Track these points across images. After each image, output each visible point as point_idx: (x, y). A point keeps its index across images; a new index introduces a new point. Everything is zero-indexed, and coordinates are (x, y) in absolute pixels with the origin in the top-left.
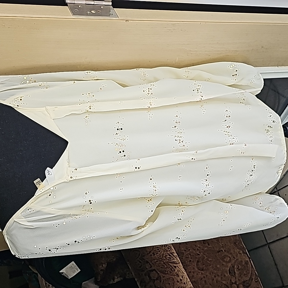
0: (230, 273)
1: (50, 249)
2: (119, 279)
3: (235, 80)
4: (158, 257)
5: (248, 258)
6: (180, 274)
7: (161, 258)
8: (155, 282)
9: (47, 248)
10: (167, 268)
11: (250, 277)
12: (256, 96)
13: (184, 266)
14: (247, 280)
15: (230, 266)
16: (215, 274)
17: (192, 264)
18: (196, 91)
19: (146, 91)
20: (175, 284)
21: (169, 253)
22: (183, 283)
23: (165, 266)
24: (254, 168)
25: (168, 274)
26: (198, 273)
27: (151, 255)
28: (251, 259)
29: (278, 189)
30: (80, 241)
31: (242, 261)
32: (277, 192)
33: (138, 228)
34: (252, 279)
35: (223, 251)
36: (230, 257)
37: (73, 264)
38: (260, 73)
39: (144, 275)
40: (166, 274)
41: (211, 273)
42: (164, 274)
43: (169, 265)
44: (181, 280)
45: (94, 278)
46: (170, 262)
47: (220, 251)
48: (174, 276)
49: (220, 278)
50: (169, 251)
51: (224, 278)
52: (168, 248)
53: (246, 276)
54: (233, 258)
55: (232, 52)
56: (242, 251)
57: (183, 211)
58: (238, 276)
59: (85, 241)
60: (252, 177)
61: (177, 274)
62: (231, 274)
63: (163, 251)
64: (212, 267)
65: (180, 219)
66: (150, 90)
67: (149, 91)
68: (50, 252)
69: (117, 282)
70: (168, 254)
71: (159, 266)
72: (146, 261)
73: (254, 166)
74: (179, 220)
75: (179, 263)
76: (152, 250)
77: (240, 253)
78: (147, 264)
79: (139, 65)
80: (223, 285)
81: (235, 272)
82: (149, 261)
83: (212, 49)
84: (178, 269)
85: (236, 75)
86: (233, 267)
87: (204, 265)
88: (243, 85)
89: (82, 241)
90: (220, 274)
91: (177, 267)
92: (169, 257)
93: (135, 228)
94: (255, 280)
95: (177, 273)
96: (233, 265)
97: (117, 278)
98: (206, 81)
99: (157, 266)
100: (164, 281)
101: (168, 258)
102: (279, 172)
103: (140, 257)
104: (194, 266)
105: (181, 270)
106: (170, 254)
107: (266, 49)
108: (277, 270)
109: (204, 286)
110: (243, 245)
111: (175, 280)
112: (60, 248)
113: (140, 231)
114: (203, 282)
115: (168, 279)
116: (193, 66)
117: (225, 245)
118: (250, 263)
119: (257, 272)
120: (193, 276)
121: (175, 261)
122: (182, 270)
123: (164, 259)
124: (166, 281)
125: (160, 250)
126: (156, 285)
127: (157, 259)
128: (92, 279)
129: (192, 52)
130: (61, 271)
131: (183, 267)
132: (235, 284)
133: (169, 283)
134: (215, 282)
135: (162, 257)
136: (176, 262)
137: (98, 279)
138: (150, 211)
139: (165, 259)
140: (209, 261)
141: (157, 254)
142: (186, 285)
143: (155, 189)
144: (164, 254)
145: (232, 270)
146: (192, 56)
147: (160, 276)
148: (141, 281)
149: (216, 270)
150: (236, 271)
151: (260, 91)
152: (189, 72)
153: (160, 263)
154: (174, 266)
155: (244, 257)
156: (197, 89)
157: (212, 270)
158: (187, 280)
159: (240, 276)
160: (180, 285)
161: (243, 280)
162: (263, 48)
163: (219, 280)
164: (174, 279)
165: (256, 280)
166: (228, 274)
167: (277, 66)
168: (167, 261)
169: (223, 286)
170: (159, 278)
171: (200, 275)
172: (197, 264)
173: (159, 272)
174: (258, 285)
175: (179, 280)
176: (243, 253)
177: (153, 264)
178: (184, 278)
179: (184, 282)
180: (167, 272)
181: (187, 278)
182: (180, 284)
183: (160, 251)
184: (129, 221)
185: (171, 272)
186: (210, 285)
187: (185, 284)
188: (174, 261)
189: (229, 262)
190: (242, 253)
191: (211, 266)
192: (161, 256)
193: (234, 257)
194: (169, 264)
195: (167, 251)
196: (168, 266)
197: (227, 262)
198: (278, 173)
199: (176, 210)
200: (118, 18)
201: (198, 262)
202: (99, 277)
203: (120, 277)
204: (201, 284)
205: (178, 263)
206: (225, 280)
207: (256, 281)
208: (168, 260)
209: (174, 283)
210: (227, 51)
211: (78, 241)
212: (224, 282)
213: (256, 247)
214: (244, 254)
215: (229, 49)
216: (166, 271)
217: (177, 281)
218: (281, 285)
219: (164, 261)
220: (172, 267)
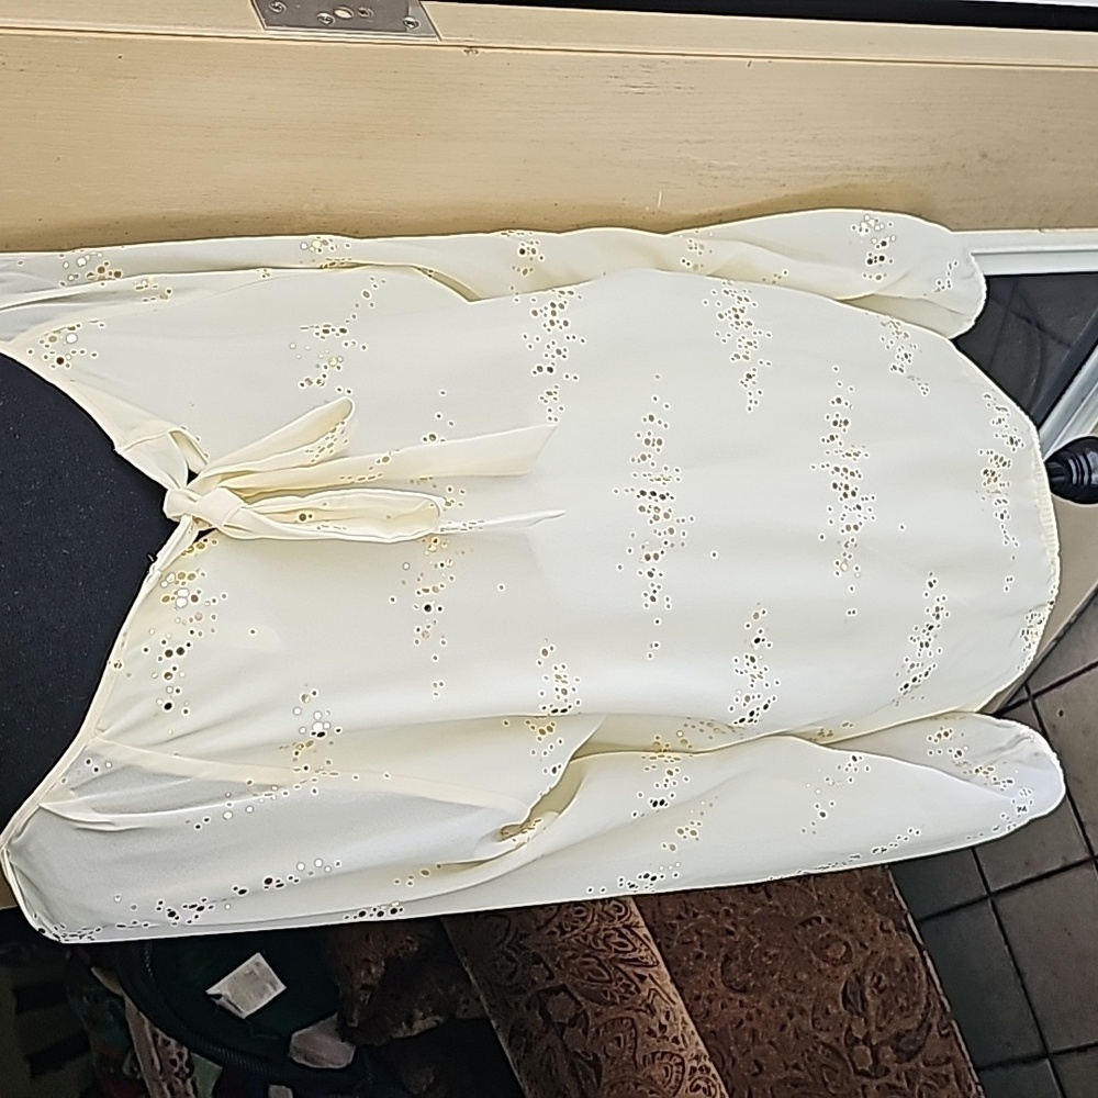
0: (846, 1000)
1: (173, 910)
2: (430, 1023)
3: (879, 278)
4: (578, 941)
5: (915, 947)
6: (661, 1006)
7: (587, 943)
8: (566, 1032)
9: (161, 903)
10: (610, 981)
11: (920, 1017)
12: (955, 341)
13: (676, 973)
14: (908, 1031)
15: (849, 978)
16: (790, 1004)
17: (704, 968)
18: (730, 318)
19: (545, 311)
20: (639, 1040)
21: (619, 925)
22: (670, 1039)
23: (603, 975)
24: (938, 617)
25: (614, 1004)
26: (727, 1002)
27: (553, 933)
28: (925, 953)
29: (1033, 692)
30: (284, 878)
31: (891, 960)
32: (1030, 703)
33: (504, 833)
34: (930, 1026)
35: (823, 920)
36: (846, 944)
37: (258, 964)
38: (974, 255)
39: (522, 1005)
40: (606, 1004)
41: (777, 1003)
42: (599, 1003)
43: (621, 970)
44: (663, 1027)
45: (335, 1017)
46: (622, 961)
47: (809, 922)
48: (637, 1011)
49: (810, 1022)
50: (620, 918)
51: (823, 1022)
52: (615, 906)
53: (907, 1017)
54: (859, 948)
55: (868, 173)
56: (894, 921)
57: (670, 773)
58: (877, 1014)
59: (306, 881)
60: (929, 650)
61: (648, 1006)
62: (849, 1006)
63: (596, 917)
64: (780, 980)
65: (662, 803)
66: (557, 309)
67: (554, 313)
68: (173, 919)
69: (421, 1034)
70: (614, 929)
71: (582, 976)
72: (534, 954)
73: (937, 609)
74: (658, 806)
75: (658, 962)
76: (555, 917)
77: (885, 927)
78: (536, 966)
79: (514, 219)
80: (821, 1046)
81: (864, 1000)
82: (544, 957)
83: (794, 159)
84: (654, 986)
85: (882, 258)
86: (859, 980)
87: (750, 971)
88: (906, 299)
89: (293, 880)
90: (808, 1007)
91: (648, 979)
92: (619, 940)
93: (490, 834)
94: (940, 1032)
95: (649, 1001)
96: (858, 973)
97: (424, 1017)
98: (768, 284)
99: (573, 974)
100: (598, 1031)
101: (614, 947)
102: (1031, 630)
103: (509, 939)
104: (712, 975)
105: (664, 992)
106: (624, 931)
107: (999, 162)
108: (1022, 992)
109: (748, 1051)
110: (896, 898)
111: (640, 1027)
112: (211, 907)
113: (509, 843)
114: (747, 1037)
115: (613, 1024)
116: (721, 222)
117: (831, 896)
118: (921, 965)
119: (949, 1003)
120: (708, 1013)
121: (642, 958)
122: (666, 989)
123: (602, 947)
124: (606, 1030)
125: (584, 915)
126: (569, 1046)
127: (574, 949)
128: (329, 1019)
129: (715, 173)
130: (212, 991)
131: (673, 980)
132: (865, 1044)
133: (618, 1039)
134: (792, 1036)
135: (594, 940)
136: (645, 960)
137: (353, 1021)
138: (546, 771)
139: (604, 948)
140: (770, 958)
141: (573, 928)
142: (682, 1045)
143: (564, 686)
144: (599, 930)
145: (854, 994)
146: (716, 187)
147: (585, 1013)
148: (513, 1030)
149: (794, 991)
150: (869, 997)
151: (973, 323)
152: (702, 247)
153: (587, 963)
154: (637, 975)
155: (901, 945)
156: (735, 310)
157: (778, 992)
158: (684, 1028)
159: (885, 1014)
160: (659, 1047)
161: (894, 1031)
162: (985, 160)
163: (805, 1029)
164: (637, 1022)
165: (945, 1028)
166: (838, 1008)
167: (1040, 229)
168: (613, 955)
169: (820, 1052)
170: (579, 1019)
171: (733, 1011)
172: (722, 967)
173: (582, 995)
174: (952, 1048)
175: (653, 1027)
176: (896, 930)
177: (558, 966)
178: (675, 1019)
179: (675, 1035)
180: (612, 995)
181: (684, 1022)
182: (658, 1041)
183: (583, 919)
184: (472, 806)
185: (627, 999)
186: (771, 1047)
187: (678, 1043)
188: (635, 955)
189: (845, 963)
190: (894, 930)
191: (775, 977)
192: (590, 937)
193: (862, 945)
194: (617, 968)
195: (614, 918)
196: (615, 974)
197: (835, 963)
198: (1029, 636)
199: (647, 769)
200: (437, 39)
201: (727, 959)
202: (355, 1016)
203: (434, 1013)
204: (736, 1044)
205: (650, 963)
206: (828, 1030)
207: (944, 1032)
208: (616, 951)
209: (636, 1039)
210: (848, 168)
211: (278, 881)
212: (824, 1037)
213: (944, 908)
214: (902, 933)
215: (857, 162)
216: (606, 995)
217: (647, 1030)
218: (1037, 1049)
219: (602, 958)
220: (629, 978)
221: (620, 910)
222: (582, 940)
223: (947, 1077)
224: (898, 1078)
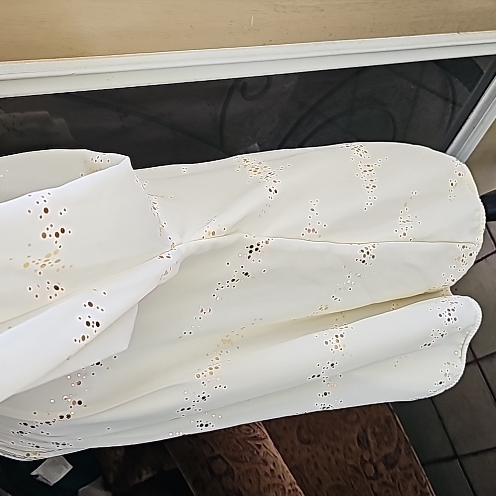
0: (359, 442)
2: (150, 475)
5: (390, 411)
6: (270, 460)
8: (223, 479)
10: (243, 450)
11: (395, 446)
14: (390, 453)
15: (359, 430)
16: (332, 447)
17: (288, 433)
20: (261, 480)
22: (277, 476)
23: (239, 448)
25: (246, 462)
26: (302, 450)
28: (395, 414)
31: (379, 418)
34: (401, 449)
36: (357, 414)
40: (242, 463)
41: (326, 448)
42: (239, 463)
44: (272, 470)
45: (100, 478)
46: (249, 439)
48: (259, 464)
49: (343, 455)
51: (349, 455)
53: (389, 446)
54: (363, 414)
58: (374, 447)
61: (264, 461)
62: (361, 445)
69: (146, 480)
71: (229, 449)
75: (266, 436)
78: (204, 446)
80: (349, 467)
81: (368, 441)
82: (208, 440)
84: (265, 450)
86: (365, 431)
87: (311, 432)
90: (341, 448)
91: (262, 447)
92: (246, 428)
94: (405, 452)
95: (264, 458)
96: (364, 428)
97: (147, 473)
99: (224, 448)
100: (239, 477)
101: (243, 431)
104: (292, 437)
108: (442, 427)
109: (314, 473)
111: (261, 473)
114: (313, 467)
115: (247, 472)
118: (393, 420)
119: (409, 437)
120: (292, 457)
121: (258, 435)
122: (272, 451)
123: (237, 432)
124: (244, 476)
126: (225, 486)
127: (223, 435)
128: (97, 480)
130: (34, 473)
131: (275, 445)
132: (370, 463)
133: (250, 480)
134: (334, 463)
136: (260, 436)
137: (110, 480)
142: (283, 479)
145: (362, 438)
147: (231, 468)
148: (195, 479)
149: (334, 441)
150: (370, 439)
153: (230, 442)
154: (256, 445)
155: (383, 411)
157: (326, 442)
158: (283, 470)
159: (378, 446)
160: (271, 482)
161: (383, 454)
163: (340, 459)
164: (259, 470)
165: (407, 450)
166: (355, 446)
168: (243, 436)
169: (349, 470)
170: (229, 472)
171: (305, 454)
172: (297, 432)
173: (229, 459)
174: (412, 460)
175: (267, 471)
177: (216, 445)
178: (278, 466)
179: (278, 474)
180: (245, 458)
181: (282, 466)
182: (270, 478)
185: (252, 458)
187: (281, 478)
188: (255, 434)
189: (357, 422)
194: (246, 442)
196: (245, 447)
197: (352, 423)
201: (299, 428)
202: (111, 476)
203: (152, 470)
204: (307, 471)
205: (263, 437)
206: (352, 458)
208: (245, 433)
209: (259, 479)
212: (350, 462)
216: (242, 458)
217: (264, 474)
218: (451, 453)
219: (238, 438)
220: (253, 448)
223: (411, 475)
224: (388, 478)
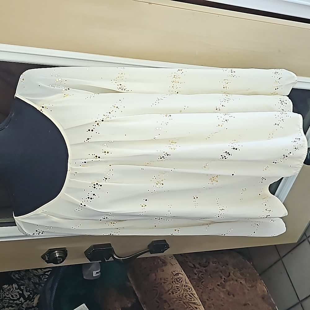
4: (177, 296)
7: (180, 297)
10: (187, 308)
23: (185, 306)
27: (170, 294)
29: (308, 236)
35: (250, 305)
37: (84, 306)
43: (190, 305)
47: (246, 304)
50: (190, 291)
52: (188, 288)
56: (272, 307)
63: (183, 290)
70: (188, 294)
71: (179, 306)
72: (165, 300)
75: (201, 305)
76: (171, 289)
78: (165, 303)
82: (167, 300)
91: (198, 309)
92: (189, 297)
99: (176, 305)
103: (157, 296)
106: (191, 295)
117: (253, 298)
123: (184, 298)
127: (176, 298)
136: (197, 303)
141: (176, 293)
144: (183, 294)
153: (180, 302)
154: (195, 307)
177: (172, 303)
183: (179, 290)
188: (194, 302)
192: (181, 295)
194: (189, 304)
195: (188, 291)
196: (188, 306)
205: (199, 304)
208: (189, 300)
219: (184, 301)
220: (193, 308)
221: (190, 289)
222: (179, 296)
